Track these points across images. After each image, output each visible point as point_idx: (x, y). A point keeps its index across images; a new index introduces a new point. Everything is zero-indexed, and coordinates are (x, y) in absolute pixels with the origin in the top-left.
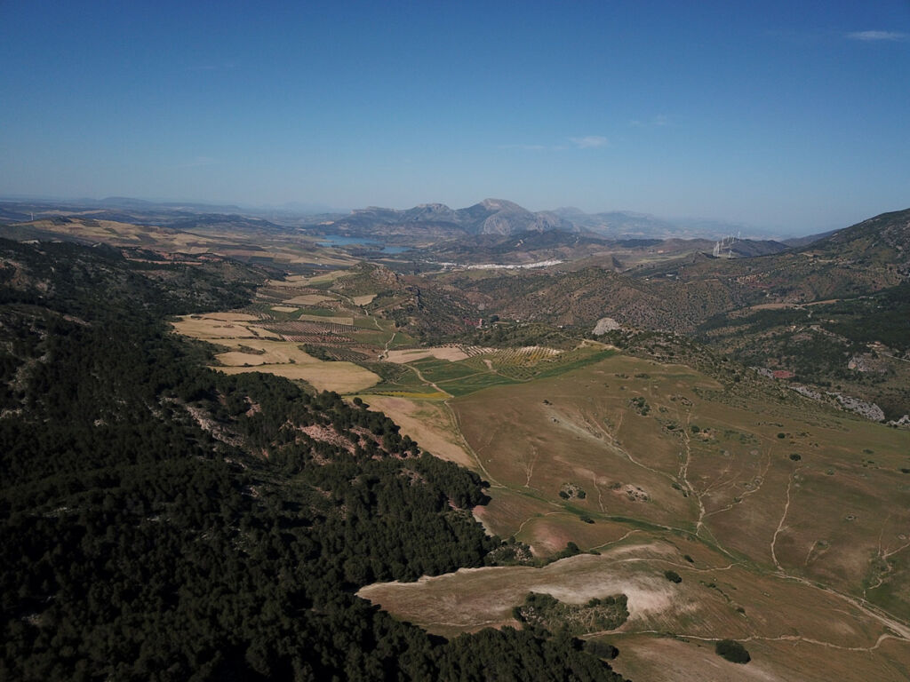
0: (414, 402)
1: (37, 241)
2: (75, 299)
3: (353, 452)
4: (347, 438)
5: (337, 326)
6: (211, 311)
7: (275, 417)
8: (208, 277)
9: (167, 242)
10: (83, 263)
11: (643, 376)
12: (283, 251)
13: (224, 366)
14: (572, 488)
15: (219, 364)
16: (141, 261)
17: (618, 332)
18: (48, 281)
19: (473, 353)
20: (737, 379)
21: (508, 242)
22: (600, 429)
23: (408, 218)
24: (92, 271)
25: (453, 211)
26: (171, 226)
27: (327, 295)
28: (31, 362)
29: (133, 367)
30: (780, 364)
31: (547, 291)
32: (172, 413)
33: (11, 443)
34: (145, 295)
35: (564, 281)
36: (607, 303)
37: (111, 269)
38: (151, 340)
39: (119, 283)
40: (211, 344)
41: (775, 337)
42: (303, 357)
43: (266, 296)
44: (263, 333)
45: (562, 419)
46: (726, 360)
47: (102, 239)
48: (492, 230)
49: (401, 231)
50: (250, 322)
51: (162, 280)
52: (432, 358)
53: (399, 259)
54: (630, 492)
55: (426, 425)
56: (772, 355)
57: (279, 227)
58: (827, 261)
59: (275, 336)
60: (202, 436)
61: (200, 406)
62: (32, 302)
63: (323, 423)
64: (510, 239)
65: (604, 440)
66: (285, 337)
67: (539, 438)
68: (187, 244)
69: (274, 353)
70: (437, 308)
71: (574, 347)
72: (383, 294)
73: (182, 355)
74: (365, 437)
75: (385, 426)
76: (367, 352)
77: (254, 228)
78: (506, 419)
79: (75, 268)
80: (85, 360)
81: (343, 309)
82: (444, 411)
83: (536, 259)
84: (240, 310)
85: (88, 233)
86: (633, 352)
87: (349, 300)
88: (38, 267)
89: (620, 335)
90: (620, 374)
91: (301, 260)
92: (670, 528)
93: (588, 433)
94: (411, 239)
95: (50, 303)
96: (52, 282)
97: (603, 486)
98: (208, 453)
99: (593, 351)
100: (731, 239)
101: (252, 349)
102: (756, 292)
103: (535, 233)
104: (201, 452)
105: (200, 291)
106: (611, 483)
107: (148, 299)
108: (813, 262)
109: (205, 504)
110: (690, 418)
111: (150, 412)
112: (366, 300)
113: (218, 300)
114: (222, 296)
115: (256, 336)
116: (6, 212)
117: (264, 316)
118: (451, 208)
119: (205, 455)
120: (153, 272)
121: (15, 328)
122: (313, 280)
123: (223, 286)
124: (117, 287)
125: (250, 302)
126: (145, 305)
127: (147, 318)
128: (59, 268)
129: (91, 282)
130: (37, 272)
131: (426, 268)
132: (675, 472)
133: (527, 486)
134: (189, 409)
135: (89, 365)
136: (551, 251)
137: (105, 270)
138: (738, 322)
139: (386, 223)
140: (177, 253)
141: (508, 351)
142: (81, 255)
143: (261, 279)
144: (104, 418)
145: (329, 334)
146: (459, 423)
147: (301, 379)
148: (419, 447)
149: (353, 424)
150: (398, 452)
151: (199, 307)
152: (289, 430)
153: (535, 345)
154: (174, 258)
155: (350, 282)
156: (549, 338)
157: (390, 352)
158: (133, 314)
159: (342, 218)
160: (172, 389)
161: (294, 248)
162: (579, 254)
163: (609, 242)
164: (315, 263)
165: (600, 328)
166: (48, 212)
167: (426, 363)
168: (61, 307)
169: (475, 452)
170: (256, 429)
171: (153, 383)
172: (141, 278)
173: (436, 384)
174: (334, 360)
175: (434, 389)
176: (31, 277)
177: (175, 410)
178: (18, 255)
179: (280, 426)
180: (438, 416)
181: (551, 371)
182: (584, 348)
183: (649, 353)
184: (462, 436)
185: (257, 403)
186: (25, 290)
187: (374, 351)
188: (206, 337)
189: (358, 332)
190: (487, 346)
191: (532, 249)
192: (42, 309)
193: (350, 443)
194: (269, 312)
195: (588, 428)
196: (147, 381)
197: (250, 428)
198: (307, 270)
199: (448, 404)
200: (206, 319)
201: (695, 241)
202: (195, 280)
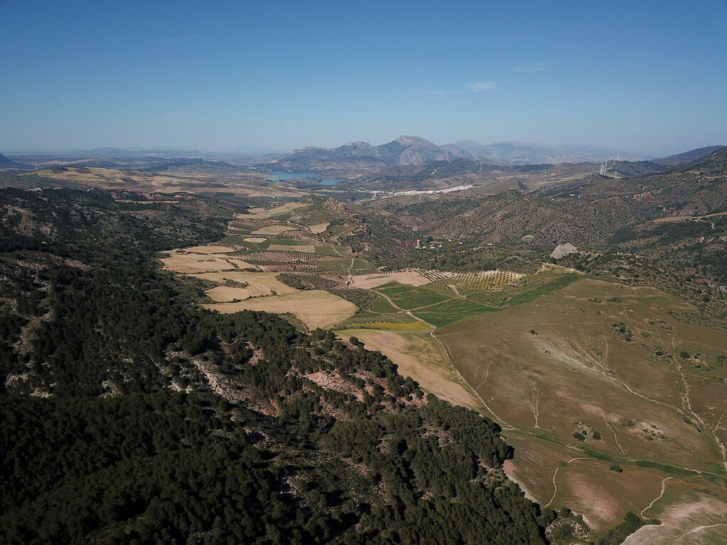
0: (403, 335)
1: (40, 189)
2: (75, 243)
3: (362, 400)
4: (354, 384)
5: (303, 254)
6: (192, 246)
7: (280, 364)
8: (186, 214)
9: (146, 183)
10: (80, 207)
11: (615, 300)
12: (242, 187)
13: (215, 303)
14: (586, 428)
15: (210, 302)
16: (127, 201)
17: (577, 255)
18: (51, 225)
19: (434, 278)
20: (707, 300)
21: (425, 171)
22: (589, 358)
23: (338, 155)
24: (88, 214)
25: (374, 148)
26: (147, 170)
27: (286, 225)
28: (35, 321)
29: (136, 320)
30: (697, 272)
31: (471, 212)
32: (180, 369)
33: (13, 438)
34: (135, 234)
35: (486, 204)
36: (527, 222)
37: (105, 211)
38: (147, 281)
39: (112, 224)
40: (200, 280)
41: (686, 248)
42: (282, 288)
43: (237, 229)
44: (242, 265)
45: (551, 349)
46: (690, 281)
47: (94, 183)
48: (407, 161)
49: (334, 165)
50: (227, 253)
51: (148, 219)
52: (394, 283)
53: (336, 189)
54: (646, 431)
55: (421, 361)
56: (689, 265)
57: (234, 166)
58: (714, 178)
59: (253, 266)
60: (217, 403)
61: (206, 359)
62: (36, 249)
63: (328, 369)
64: (425, 168)
65: (597, 370)
66: (262, 267)
67: (536, 372)
68: (163, 184)
69: (256, 285)
70: (381, 232)
71: (536, 271)
72: (335, 223)
73: (177, 294)
74: (371, 383)
75: (386, 367)
76: (334, 279)
77: (215, 169)
78: (497, 352)
79: (73, 212)
80: (89, 315)
81: (304, 238)
82: (433, 344)
83: (450, 185)
84: (217, 243)
85: (81, 179)
86: (597, 275)
87: (307, 229)
88: (41, 212)
89: (579, 258)
90: (593, 299)
91: (258, 194)
92: (699, 472)
93: (580, 363)
94: (342, 172)
95: (52, 248)
96: (54, 226)
97: (614, 424)
98: (227, 424)
99: (556, 275)
100: (612, 162)
101: (236, 283)
102: (652, 207)
103: (444, 163)
104: (220, 426)
105: (181, 227)
106: (622, 419)
107: (138, 237)
108: (701, 178)
109: (249, 527)
110: (674, 343)
111: (157, 369)
112: (321, 228)
113: (198, 234)
114: (200, 231)
115: (236, 269)
116: (14, 163)
117: (239, 248)
118: (372, 145)
119: (225, 428)
120: (139, 212)
121: (19, 281)
122: (272, 212)
123: (200, 222)
124: (111, 228)
125: (224, 235)
126: (136, 243)
127: (139, 257)
128: (59, 213)
129: (88, 224)
130: (41, 217)
131: (359, 196)
132: (677, 403)
133: (536, 426)
134: (196, 362)
135: (93, 321)
136: (461, 177)
137: (99, 212)
138: (645, 235)
139: (321, 160)
140: (156, 193)
141: (470, 276)
142: (78, 199)
143: (230, 213)
144: (111, 379)
145: (298, 262)
146: (451, 358)
147: (288, 313)
148: (422, 388)
149: (356, 367)
150: (403, 396)
151: (182, 242)
152: (295, 378)
153: (495, 269)
154: (155, 198)
155: (305, 212)
156: (508, 262)
157: (354, 278)
158: (127, 254)
159: (284, 157)
160: (176, 341)
161: (249, 184)
162: (485, 180)
163: (506, 167)
164: (270, 196)
165: (558, 253)
166: (49, 163)
167: (392, 288)
168: (63, 251)
169: (475, 389)
170: (262, 378)
171: (157, 336)
172: (130, 218)
173: (411, 312)
174: (309, 289)
175: (412, 318)
176: (35, 222)
177: (182, 366)
178: (24, 203)
179: (285, 373)
180: (429, 351)
181: (521, 297)
182: (546, 272)
183: (614, 276)
184: (457, 371)
185: (259, 348)
186: (31, 235)
187: (340, 277)
188: (193, 271)
189: (321, 259)
190: (446, 270)
191: (444, 177)
192: (45, 254)
193: (357, 390)
194: (242, 243)
195: (578, 358)
196: (152, 335)
197: (256, 378)
198: (264, 203)
199: (434, 336)
200: (189, 253)
201: (581, 164)
202: (175, 217)
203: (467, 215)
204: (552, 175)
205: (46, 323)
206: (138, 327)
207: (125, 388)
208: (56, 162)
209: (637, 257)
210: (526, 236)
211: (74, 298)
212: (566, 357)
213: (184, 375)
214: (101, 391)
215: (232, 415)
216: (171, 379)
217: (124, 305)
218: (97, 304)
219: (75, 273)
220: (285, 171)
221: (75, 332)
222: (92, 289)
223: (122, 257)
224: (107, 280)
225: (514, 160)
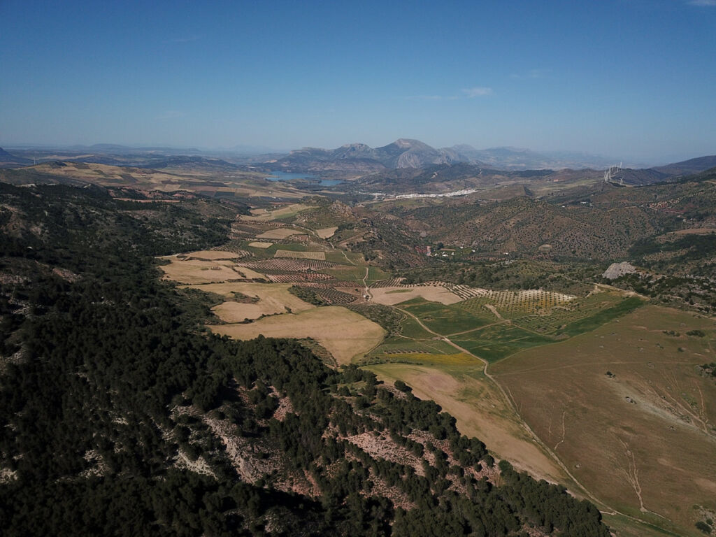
0: (454, 375)
1: (33, 185)
2: (66, 248)
3: (422, 473)
4: (409, 450)
5: (314, 262)
6: (194, 250)
7: (314, 421)
8: (187, 215)
9: (146, 181)
10: (74, 206)
11: (695, 333)
12: (242, 186)
13: (224, 323)
14: (709, 514)
15: (217, 322)
16: (126, 200)
17: (636, 277)
18: (42, 225)
19: (466, 296)
21: (425, 174)
22: (683, 410)
23: (337, 156)
24: (82, 214)
25: (372, 150)
26: (147, 167)
27: (292, 228)
29: (133, 361)
31: (482, 218)
32: (189, 433)
34: (133, 237)
36: (544, 230)
37: (101, 211)
38: (146, 297)
39: (108, 225)
42: (298, 304)
43: (241, 232)
44: (251, 275)
45: (637, 398)
47: (91, 180)
48: (405, 164)
49: (333, 166)
50: (232, 260)
51: (147, 219)
52: (419, 300)
53: (336, 191)
55: (481, 411)
57: (232, 165)
59: (261, 276)
61: (222, 416)
62: (20, 255)
63: (376, 429)
64: (424, 171)
65: (697, 427)
66: (272, 277)
67: (625, 428)
68: (163, 182)
69: (267, 299)
70: (391, 238)
71: (588, 292)
72: (343, 227)
73: (180, 313)
76: (351, 291)
77: (214, 167)
78: (570, 399)
79: (67, 211)
80: (72, 354)
81: (313, 243)
82: (491, 387)
83: (453, 189)
84: (221, 248)
85: (79, 175)
86: (665, 301)
87: (314, 233)
88: (33, 210)
89: (638, 279)
90: (668, 331)
91: (258, 194)
93: (674, 416)
94: (341, 173)
95: (39, 253)
96: (46, 226)
99: (613, 299)
100: (615, 169)
101: (246, 297)
102: (671, 217)
103: (443, 166)
105: (183, 229)
107: (137, 240)
111: (159, 433)
112: (329, 233)
113: (200, 238)
114: (202, 234)
115: (244, 279)
116: (14, 157)
117: (244, 253)
118: (370, 147)
120: (138, 212)
122: (275, 214)
123: (202, 224)
124: (106, 229)
125: (229, 239)
126: (134, 246)
127: (138, 264)
128: (52, 212)
129: (82, 224)
130: (31, 218)
131: (362, 199)
133: (643, 510)
134: (210, 421)
135: (78, 362)
137: (94, 211)
138: (669, 247)
139: (319, 161)
140: (156, 191)
141: (507, 295)
142: (73, 196)
143: (233, 214)
144: (97, 448)
145: (309, 271)
146: (514, 406)
147: (308, 338)
148: (491, 452)
149: (409, 425)
150: (472, 465)
151: (183, 246)
152: (334, 441)
153: (537, 288)
154: (155, 196)
155: (311, 215)
156: (552, 281)
157: (372, 290)
158: (123, 261)
159: (283, 157)
160: (184, 390)
161: (249, 183)
162: (486, 184)
163: (506, 172)
164: (270, 196)
165: (612, 272)
166: (48, 157)
167: (418, 306)
168: (52, 257)
169: (553, 451)
170: (293, 441)
171: (160, 386)
172: (128, 219)
173: (449, 338)
174: (326, 305)
175: (453, 347)
176: (26, 221)
177: (192, 427)
178: (15, 200)
179: (322, 433)
180: (487, 396)
181: (578, 325)
182: (599, 293)
183: (687, 303)
184: (526, 425)
185: (285, 395)
186: (20, 236)
187: (357, 290)
188: (196, 282)
189: (334, 268)
190: (477, 287)
191: (445, 180)
192: (30, 261)
193: (414, 458)
194: (247, 248)
195: (670, 409)
196: (152, 383)
197: (286, 441)
198: (266, 204)
199: (490, 376)
200: (191, 259)
201: (583, 171)
202: (176, 218)
203: (477, 221)
204: (555, 181)
205: (16, 367)
206: (135, 372)
207: (117, 463)
208: (55, 157)
209: (712, 281)
210: (543, 246)
211: (54, 330)
212: (656, 408)
213: (194, 441)
214: (82, 466)
215: (266, 523)
216: (176, 446)
217: (118, 337)
218: (83, 337)
219: (62, 286)
220: (284, 171)
221: (53, 378)
222: (81, 310)
223: (118, 265)
224: (99, 296)
225: (511, 165)
